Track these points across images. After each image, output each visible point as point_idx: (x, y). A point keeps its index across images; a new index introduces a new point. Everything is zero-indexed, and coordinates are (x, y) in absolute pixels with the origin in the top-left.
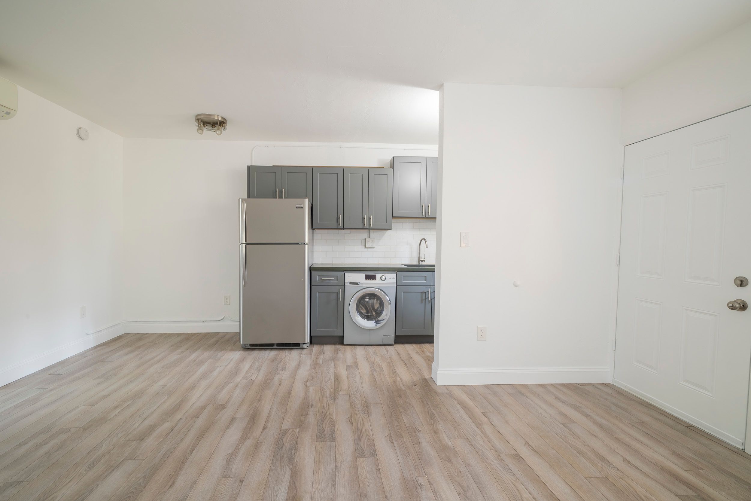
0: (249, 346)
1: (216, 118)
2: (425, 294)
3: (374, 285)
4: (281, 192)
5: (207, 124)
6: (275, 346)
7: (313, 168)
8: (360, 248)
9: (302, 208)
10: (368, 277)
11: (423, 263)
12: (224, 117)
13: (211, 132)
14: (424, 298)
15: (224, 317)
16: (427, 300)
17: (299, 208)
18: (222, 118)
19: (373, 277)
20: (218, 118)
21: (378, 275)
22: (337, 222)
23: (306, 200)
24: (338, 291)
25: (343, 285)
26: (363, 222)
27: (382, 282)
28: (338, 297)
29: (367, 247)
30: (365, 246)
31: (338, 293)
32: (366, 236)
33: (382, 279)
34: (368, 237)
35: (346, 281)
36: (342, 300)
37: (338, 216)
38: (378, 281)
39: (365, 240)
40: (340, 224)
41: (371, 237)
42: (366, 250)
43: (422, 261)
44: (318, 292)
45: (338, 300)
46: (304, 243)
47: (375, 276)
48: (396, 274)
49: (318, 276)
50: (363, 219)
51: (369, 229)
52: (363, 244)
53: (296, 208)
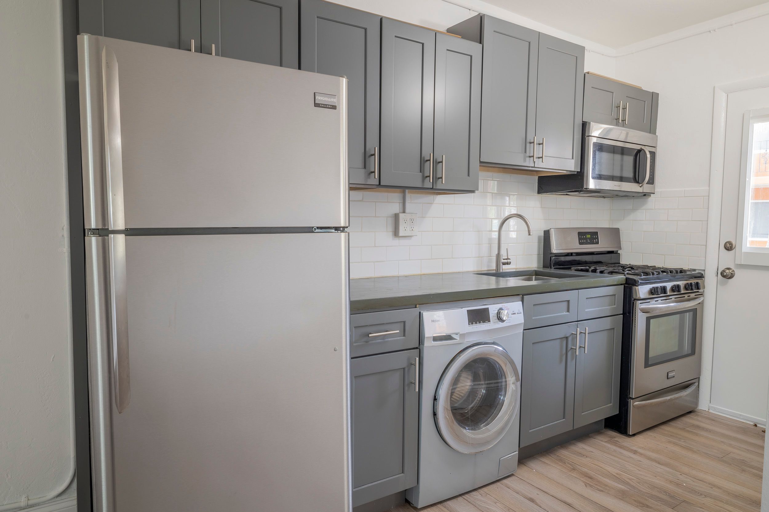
2: (567, 343)
8: (386, 237)
9: (334, 107)
11: (508, 269)
14: (565, 351)
16: (569, 353)
17: (325, 106)
19: (482, 316)
21: (493, 309)
22: (365, 167)
23: (344, 81)
24: (404, 364)
25: (417, 346)
26: (422, 170)
27: (501, 325)
28: (406, 383)
29: (401, 234)
30: (396, 233)
31: (406, 370)
32: (396, 208)
33: (500, 319)
34: (401, 211)
35: (427, 335)
36: (417, 390)
37: (367, 150)
38: (493, 324)
39: (396, 217)
40: (374, 172)
41: (407, 210)
42: (397, 241)
43: (504, 264)
44: (355, 377)
45: (406, 388)
46: (337, 229)
47: (487, 310)
48: (523, 301)
49: (354, 327)
50: (423, 161)
51: (435, 191)
52: (391, 228)
53: (317, 105)
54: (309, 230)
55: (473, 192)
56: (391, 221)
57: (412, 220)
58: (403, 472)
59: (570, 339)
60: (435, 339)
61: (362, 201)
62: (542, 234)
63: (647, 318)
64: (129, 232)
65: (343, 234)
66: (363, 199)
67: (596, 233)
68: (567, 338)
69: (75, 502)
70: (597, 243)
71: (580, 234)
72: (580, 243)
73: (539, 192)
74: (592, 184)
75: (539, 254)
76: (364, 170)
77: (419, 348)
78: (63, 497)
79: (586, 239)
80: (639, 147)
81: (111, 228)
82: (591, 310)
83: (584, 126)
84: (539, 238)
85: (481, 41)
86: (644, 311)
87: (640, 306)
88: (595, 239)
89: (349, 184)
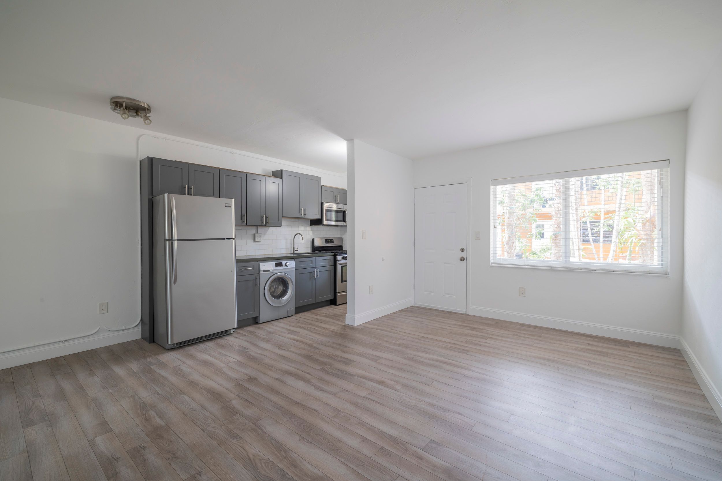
0: (175, 346)
1: (142, 105)
2: (312, 274)
3: (279, 271)
4: (190, 189)
5: (129, 110)
6: (204, 339)
7: (219, 170)
8: (250, 242)
9: (231, 207)
10: (278, 265)
11: (296, 252)
12: (150, 105)
13: (134, 118)
14: (311, 277)
15: (99, 329)
16: (313, 278)
17: (228, 207)
18: (148, 105)
19: (280, 265)
20: (145, 105)
21: (284, 263)
22: (241, 220)
23: (233, 200)
24: (254, 279)
25: (258, 273)
26: (261, 220)
27: (286, 267)
28: (255, 284)
29: (256, 241)
30: (254, 240)
31: (255, 280)
32: (254, 232)
33: (286, 266)
34: (256, 232)
35: (261, 270)
36: (258, 286)
37: (242, 214)
38: (284, 267)
39: (254, 235)
40: (245, 221)
41: (258, 232)
42: (255, 243)
43: (296, 250)
44: (238, 282)
45: (255, 286)
46: (232, 239)
47: (282, 263)
48: (295, 260)
49: (237, 267)
50: (262, 217)
51: (266, 226)
52: (252, 239)
53: (225, 207)
54: (224, 239)
55: (281, 226)
56: (252, 236)
57: (260, 236)
58: (254, 311)
59: (313, 273)
60: (264, 271)
61: (242, 229)
62: (312, 240)
63: (341, 266)
64: (178, 240)
65: (233, 240)
66: (242, 228)
67: (333, 240)
68: (312, 272)
69: (141, 329)
70: (333, 243)
71: (326, 240)
72: (326, 243)
73: (310, 225)
74: (325, 223)
75: (311, 247)
76: (241, 221)
77: (259, 274)
78: (137, 327)
79: (329, 241)
80: (344, 210)
81: (174, 239)
82: (321, 264)
83: (322, 203)
84: (311, 241)
85: (282, 179)
86: (340, 264)
87: (338, 262)
88: (332, 241)
89: (235, 225)
